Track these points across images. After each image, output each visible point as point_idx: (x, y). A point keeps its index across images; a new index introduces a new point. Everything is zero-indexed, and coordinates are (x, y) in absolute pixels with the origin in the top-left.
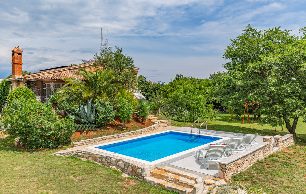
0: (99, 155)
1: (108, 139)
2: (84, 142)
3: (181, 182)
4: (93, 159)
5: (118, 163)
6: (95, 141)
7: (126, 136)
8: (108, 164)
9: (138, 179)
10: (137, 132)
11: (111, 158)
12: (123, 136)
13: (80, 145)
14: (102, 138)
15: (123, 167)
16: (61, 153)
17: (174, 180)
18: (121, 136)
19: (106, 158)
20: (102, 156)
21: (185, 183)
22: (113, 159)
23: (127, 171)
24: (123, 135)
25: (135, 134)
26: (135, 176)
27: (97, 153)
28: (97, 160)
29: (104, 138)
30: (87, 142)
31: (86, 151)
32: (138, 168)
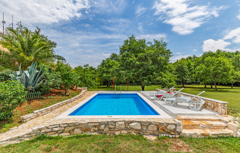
0: (92, 123)
1: (64, 104)
2: (39, 113)
3: (215, 125)
4: (82, 130)
5: (128, 125)
6: (52, 109)
8: (110, 131)
9: (171, 136)
11: (115, 122)
13: (34, 117)
14: (59, 105)
15: (139, 128)
16: (10, 139)
17: (208, 126)
19: (107, 124)
20: (99, 123)
21: (219, 125)
22: (120, 123)
23: (147, 131)
26: (164, 134)
27: (88, 121)
28: (90, 129)
29: (60, 104)
30: (43, 111)
31: (68, 122)
32: (168, 124)
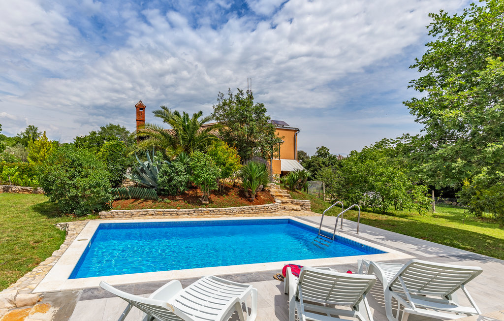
1: (158, 214)
2: (114, 214)
7: (194, 214)
10: (219, 210)
12: (188, 214)
13: (109, 216)
14: (147, 212)
18: (184, 212)
24: (188, 212)
25: (214, 213)
